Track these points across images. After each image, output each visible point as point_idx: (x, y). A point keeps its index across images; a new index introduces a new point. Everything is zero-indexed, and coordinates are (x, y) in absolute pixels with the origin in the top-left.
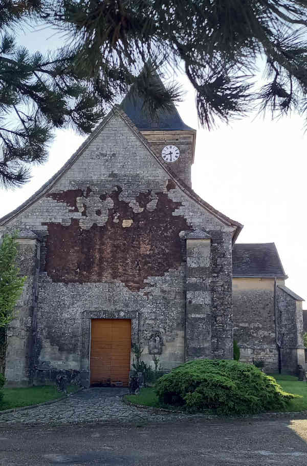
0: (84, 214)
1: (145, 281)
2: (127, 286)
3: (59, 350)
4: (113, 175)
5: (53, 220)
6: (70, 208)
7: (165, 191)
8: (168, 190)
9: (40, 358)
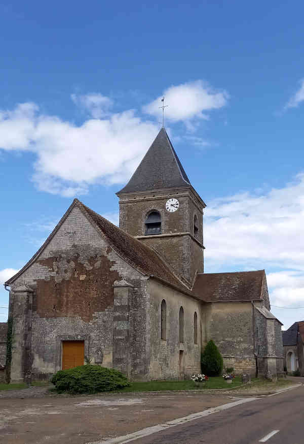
0: (57, 273)
1: (93, 315)
2: (82, 319)
3: (44, 361)
4: (74, 246)
5: (40, 278)
6: (49, 269)
7: (105, 254)
8: (107, 254)
9: (33, 366)
